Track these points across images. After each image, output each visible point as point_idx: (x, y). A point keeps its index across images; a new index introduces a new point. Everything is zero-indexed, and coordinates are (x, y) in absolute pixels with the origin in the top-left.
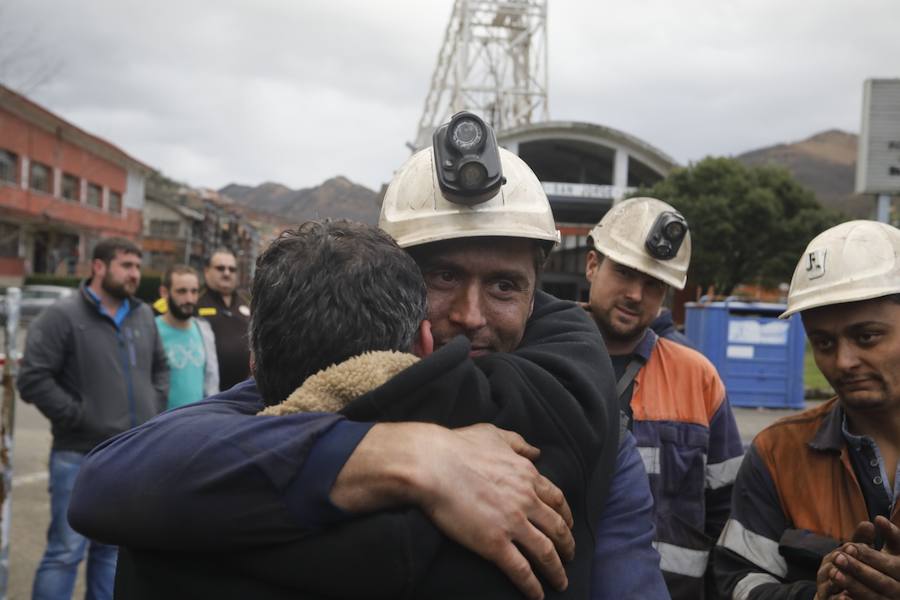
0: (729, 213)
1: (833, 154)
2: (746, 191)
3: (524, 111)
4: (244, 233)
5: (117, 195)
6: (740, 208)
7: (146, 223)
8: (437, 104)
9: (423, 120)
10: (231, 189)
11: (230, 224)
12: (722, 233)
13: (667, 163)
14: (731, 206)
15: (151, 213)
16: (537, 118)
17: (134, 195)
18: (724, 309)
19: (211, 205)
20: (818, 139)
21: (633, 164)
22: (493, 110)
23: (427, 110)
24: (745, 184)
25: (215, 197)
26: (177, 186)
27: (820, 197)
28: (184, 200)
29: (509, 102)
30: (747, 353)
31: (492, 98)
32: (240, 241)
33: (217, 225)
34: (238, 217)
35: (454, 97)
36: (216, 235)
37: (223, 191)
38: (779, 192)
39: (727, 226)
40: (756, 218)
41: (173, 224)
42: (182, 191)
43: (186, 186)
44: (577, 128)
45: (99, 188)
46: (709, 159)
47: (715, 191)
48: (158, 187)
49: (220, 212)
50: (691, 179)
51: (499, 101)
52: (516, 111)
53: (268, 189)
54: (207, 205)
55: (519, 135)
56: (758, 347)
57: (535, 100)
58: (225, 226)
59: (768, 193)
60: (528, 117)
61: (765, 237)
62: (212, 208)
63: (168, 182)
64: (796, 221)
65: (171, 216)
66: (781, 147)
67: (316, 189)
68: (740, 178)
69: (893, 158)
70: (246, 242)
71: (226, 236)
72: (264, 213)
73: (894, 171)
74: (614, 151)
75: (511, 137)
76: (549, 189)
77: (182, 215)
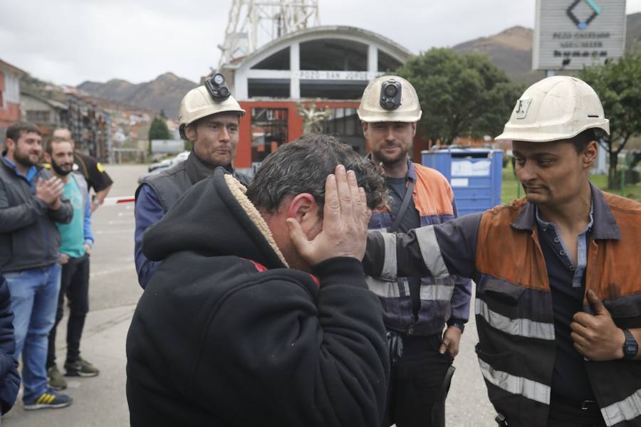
0: (449, 88)
1: (517, 43)
2: (460, 72)
3: (301, 19)
4: (100, 118)
6: (456, 84)
7: (24, 113)
8: (238, 15)
9: (228, 28)
10: (86, 85)
11: (89, 111)
12: (445, 102)
13: (405, 54)
14: (450, 83)
15: (27, 105)
16: (311, 24)
17: (12, 92)
18: (448, 154)
19: (72, 98)
20: (506, 33)
21: (381, 55)
22: (279, 19)
23: (230, 20)
24: (459, 66)
25: (75, 91)
26: (44, 84)
27: (509, 75)
28: (50, 95)
29: (290, 12)
30: (464, 183)
31: (278, 10)
32: (97, 124)
33: (79, 113)
34: (94, 106)
35: (250, 10)
36: (79, 120)
37: (79, 87)
38: (481, 72)
39: (447, 96)
40: (467, 90)
41: (45, 113)
42: (48, 88)
43: (51, 84)
44: (340, 30)
46: (434, 49)
47: (439, 72)
48: (30, 85)
49: (80, 102)
50: (422, 64)
51: (283, 12)
52: (296, 19)
53: (115, 84)
54: (70, 97)
55: (299, 37)
56: (471, 179)
57: (309, 10)
58: (85, 114)
59: (474, 72)
60: (305, 23)
61: (473, 103)
62: (74, 100)
63: (35, 81)
64: (493, 91)
65: (43, 107)
66: (482, 39)
67: (152, 82)
68: (455, 62)
69: (556, 45)
70: (102, 124)
71: (86, 120)
72: (113, 102)
73: (557, 54)
74: (366, 47)
75: (294, 38)
76: (323, 76)
77: (51, 106)
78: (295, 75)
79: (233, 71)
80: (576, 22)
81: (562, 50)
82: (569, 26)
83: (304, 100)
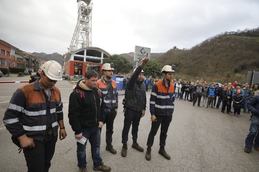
0: (117, 63)
1: (131, 55)
2: (120, 60)
3: (88, 45)
4: (37, 61)
5: (9, 53)
6: (119, 62)
7: (16, 58)
8: (73, 42)
9: (71, 44)
10: (34, 53)
11: (34, 59)
12: (116, 65)
13: (109, 55)
15: (17, 56)
16: (90, 46)
17: (12, 53)
18: (116, 76)
20: (130, 53)
21: (104, 54)
22: (83, 44)
23: (71, 43)
24: (120, 58)
25: (31, 54)
26: (23, 52)
27: (129, 61)
28: (24, 55)
29: (85, 43)
30: (119, 82)
31: (82, 42)
32: (36, 63)
33: (32, 59)
34: (36, 58)
35: (76, 41)
36: (32, 61)
37: (32, 53)
38: (124, 60)
39: (117, 64)
40: (121, 63)
41: (22, 59)
42: (24, 53)
43: (25, 52)
44: (96, 48)
45: (4, 51)
46: (115, 54)
47: (116, 59)
48: (18, 51)
49: (32, 57)
50: (112, 57)
51: (84, 43)
52: (86, 45)
53: (42, 54)
54: (29, 56)
55: (87, 48)
57: (89, 43)
58: (33, 60)
59: (123, 60)
60: (88, 46)
61: (122, 66)
62: (30, 56)
63: (21, 51)
64: (126, 64)
65: (22, 57)
66: (125, 54)
67: (52, 54)
68: (119, 58)
69: (138, 57)
70: (38, 63)
71: (33, 62)
72: (41, 58)
73: (138, 58)
74: (101, 52)
75: (85, 49)
76: (91, 57)
77: (24, 57)
78: (85, 56)
79: (71, 54)
80: (142, 53)
81: (139, 58)
82: (140, 54)
83: (87, 62)
